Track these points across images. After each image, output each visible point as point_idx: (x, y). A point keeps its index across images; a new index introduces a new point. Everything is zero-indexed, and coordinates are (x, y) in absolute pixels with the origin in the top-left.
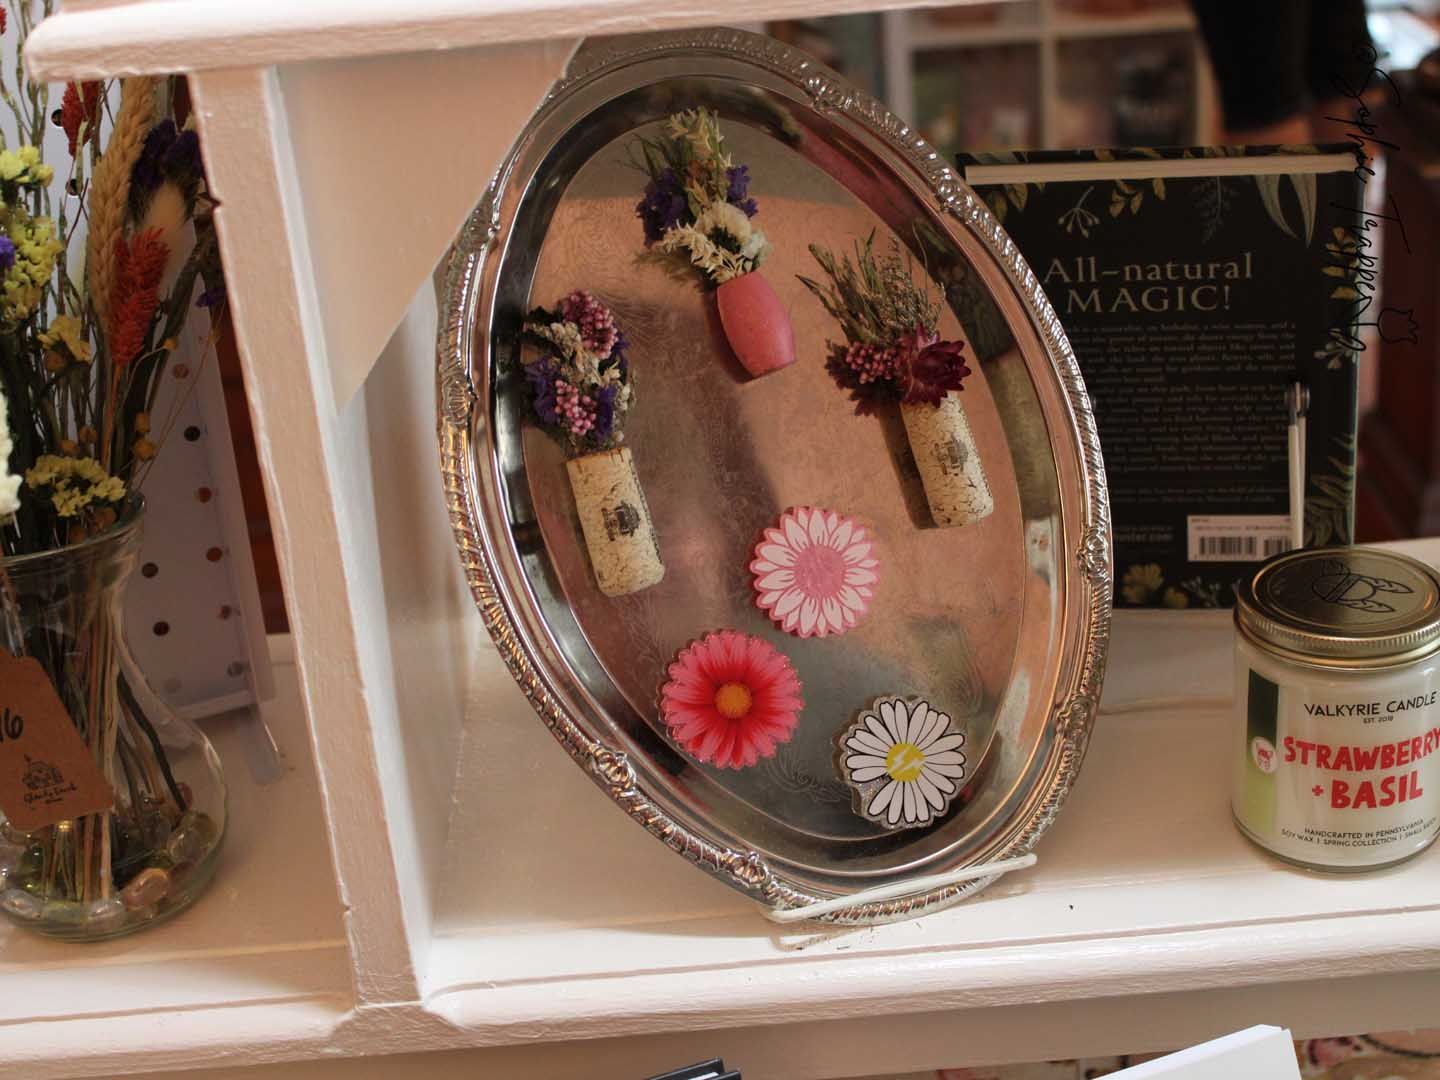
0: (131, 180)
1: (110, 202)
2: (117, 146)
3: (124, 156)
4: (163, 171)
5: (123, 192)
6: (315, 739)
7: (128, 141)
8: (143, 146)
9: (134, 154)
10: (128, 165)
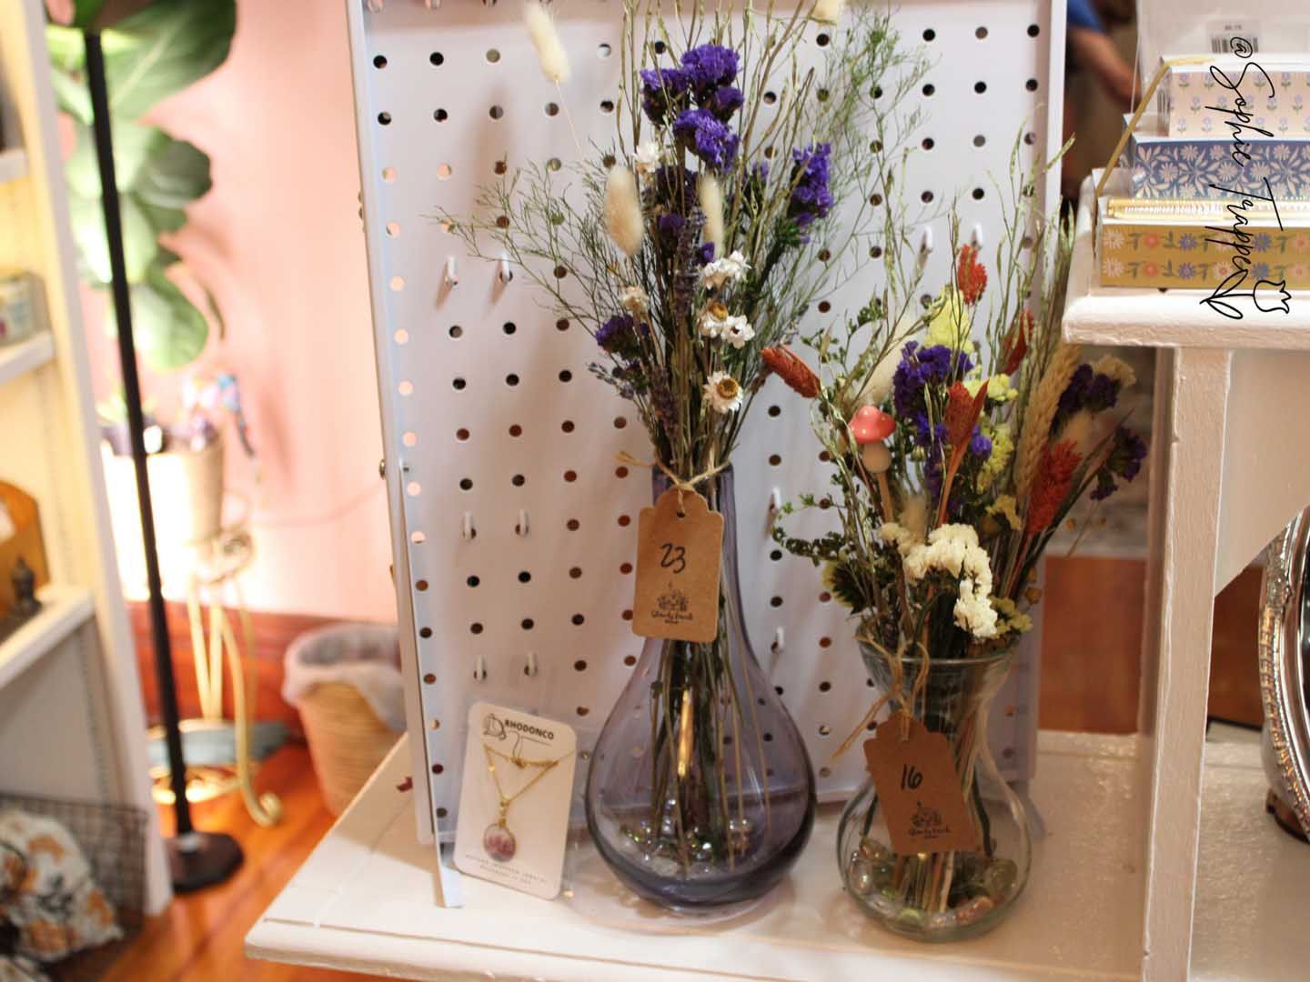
0: (1059, 404)
1: (1043, 419)
2: (1053, 379)
3: (1056, 388)
4: (1082, 401)
5: (1051, 413)
6: (1154, 827)
7: (1060, 378)
8: (1069, 382)
9: (1063, 387)
10: (1058, 394)
